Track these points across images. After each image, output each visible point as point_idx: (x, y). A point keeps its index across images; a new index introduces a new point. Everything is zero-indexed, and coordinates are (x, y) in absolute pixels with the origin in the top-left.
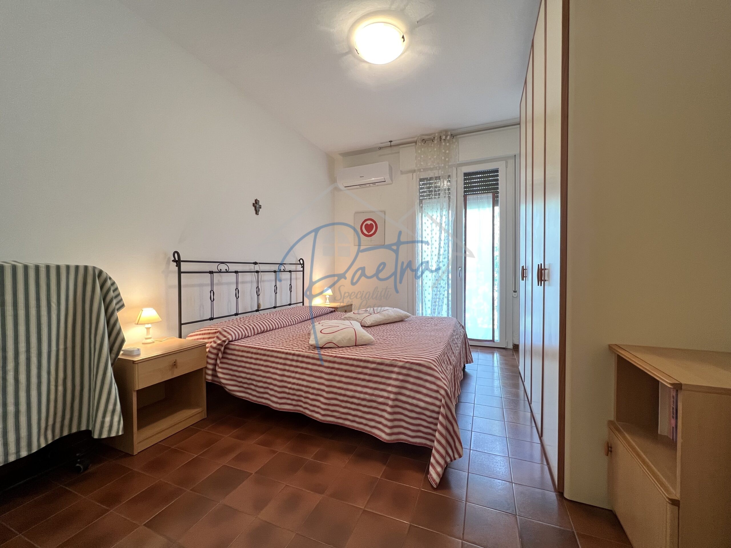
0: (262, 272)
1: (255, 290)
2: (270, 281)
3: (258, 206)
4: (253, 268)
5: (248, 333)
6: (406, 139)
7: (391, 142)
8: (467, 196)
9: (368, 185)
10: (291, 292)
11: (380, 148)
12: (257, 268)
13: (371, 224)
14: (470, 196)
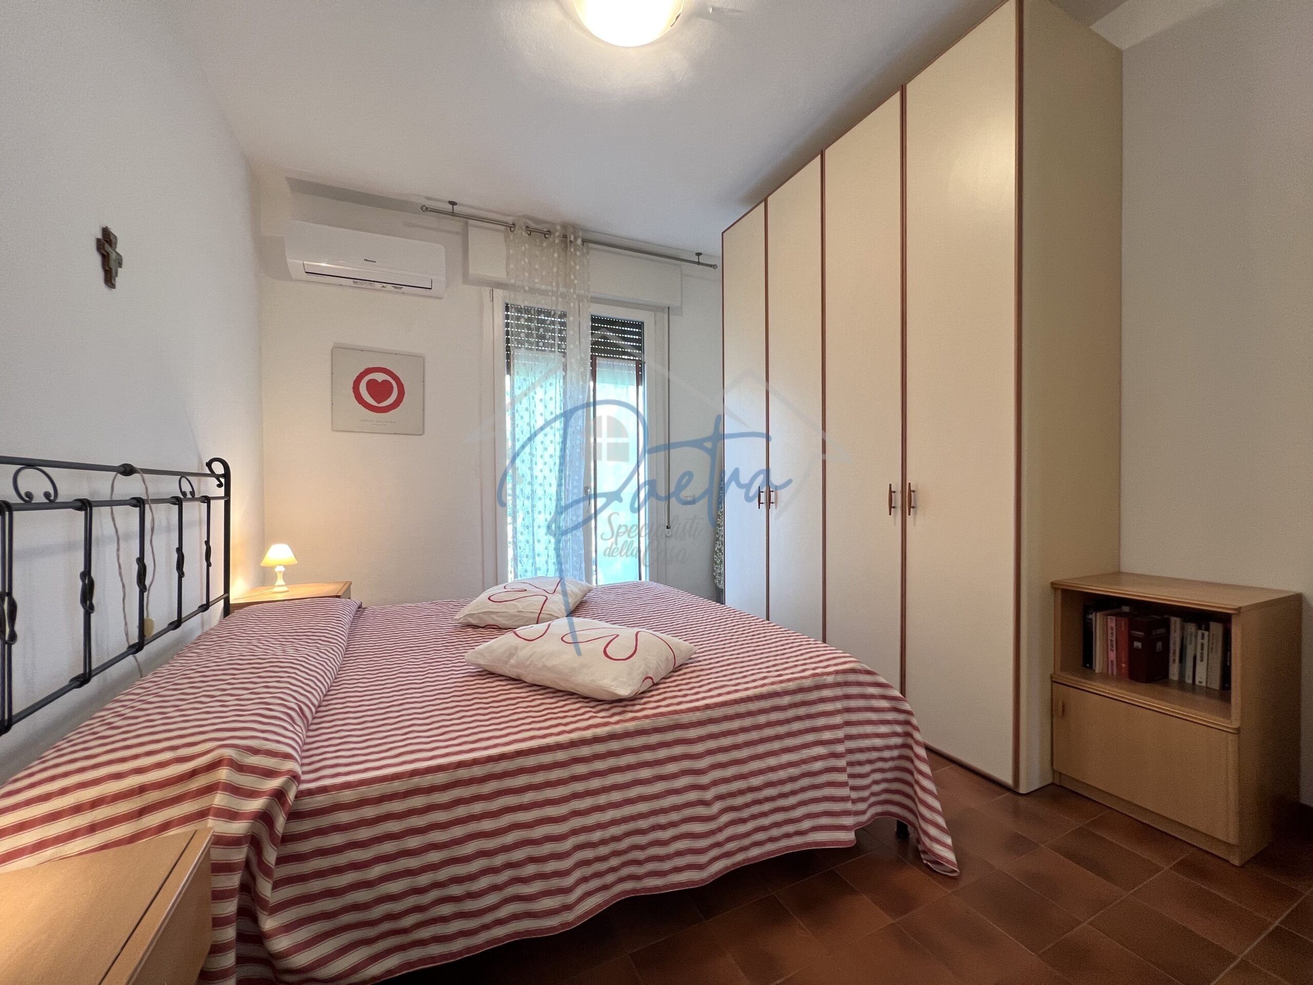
3: (113, 253)
6: (490, 211)
7: (453, 203)
8: (598, 358)
9: (378, 286)
10: (209, 564)
11: (427, 208)
13: (385, 382)
14: (602, 359)
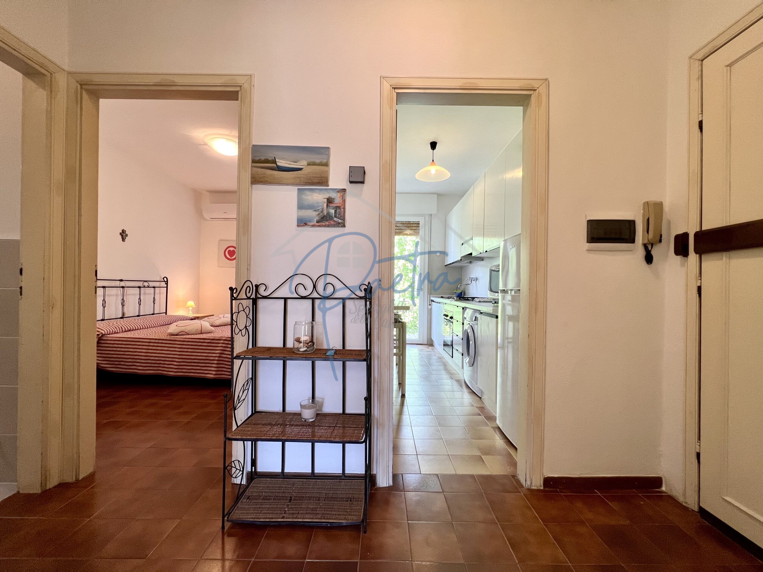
0: (127, 287)
1: (120, 301)
2: (134, 295)
3: (124, 235)
4: (119, 284)
5: (117, 330)
10: (154, 304)
12: (122, 284)
13: (234, 250)
